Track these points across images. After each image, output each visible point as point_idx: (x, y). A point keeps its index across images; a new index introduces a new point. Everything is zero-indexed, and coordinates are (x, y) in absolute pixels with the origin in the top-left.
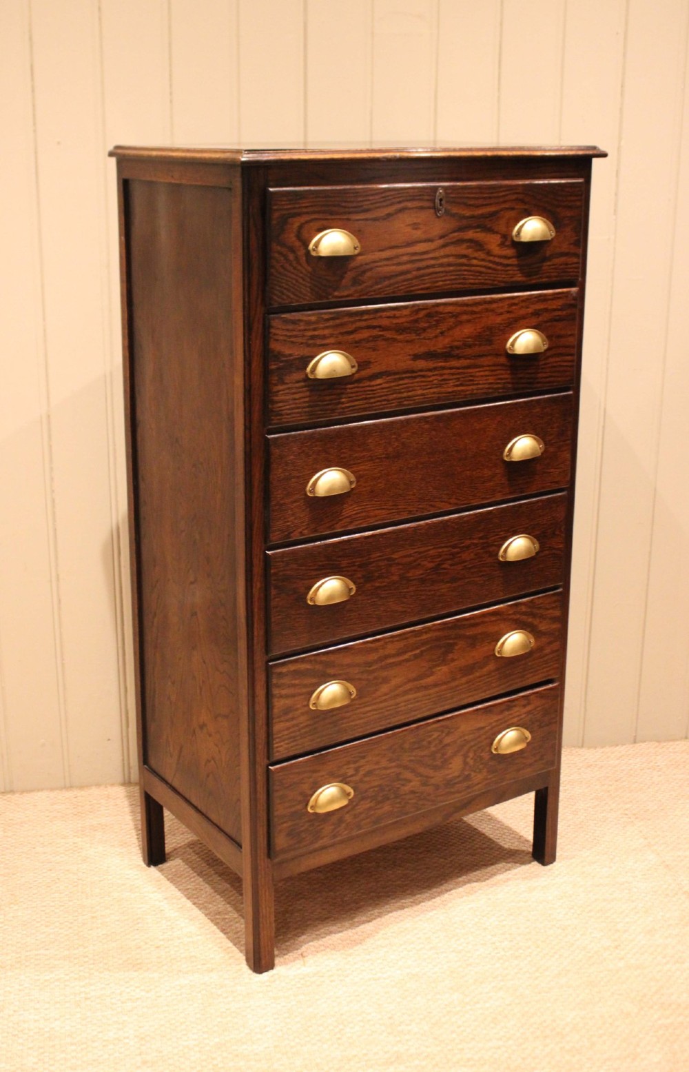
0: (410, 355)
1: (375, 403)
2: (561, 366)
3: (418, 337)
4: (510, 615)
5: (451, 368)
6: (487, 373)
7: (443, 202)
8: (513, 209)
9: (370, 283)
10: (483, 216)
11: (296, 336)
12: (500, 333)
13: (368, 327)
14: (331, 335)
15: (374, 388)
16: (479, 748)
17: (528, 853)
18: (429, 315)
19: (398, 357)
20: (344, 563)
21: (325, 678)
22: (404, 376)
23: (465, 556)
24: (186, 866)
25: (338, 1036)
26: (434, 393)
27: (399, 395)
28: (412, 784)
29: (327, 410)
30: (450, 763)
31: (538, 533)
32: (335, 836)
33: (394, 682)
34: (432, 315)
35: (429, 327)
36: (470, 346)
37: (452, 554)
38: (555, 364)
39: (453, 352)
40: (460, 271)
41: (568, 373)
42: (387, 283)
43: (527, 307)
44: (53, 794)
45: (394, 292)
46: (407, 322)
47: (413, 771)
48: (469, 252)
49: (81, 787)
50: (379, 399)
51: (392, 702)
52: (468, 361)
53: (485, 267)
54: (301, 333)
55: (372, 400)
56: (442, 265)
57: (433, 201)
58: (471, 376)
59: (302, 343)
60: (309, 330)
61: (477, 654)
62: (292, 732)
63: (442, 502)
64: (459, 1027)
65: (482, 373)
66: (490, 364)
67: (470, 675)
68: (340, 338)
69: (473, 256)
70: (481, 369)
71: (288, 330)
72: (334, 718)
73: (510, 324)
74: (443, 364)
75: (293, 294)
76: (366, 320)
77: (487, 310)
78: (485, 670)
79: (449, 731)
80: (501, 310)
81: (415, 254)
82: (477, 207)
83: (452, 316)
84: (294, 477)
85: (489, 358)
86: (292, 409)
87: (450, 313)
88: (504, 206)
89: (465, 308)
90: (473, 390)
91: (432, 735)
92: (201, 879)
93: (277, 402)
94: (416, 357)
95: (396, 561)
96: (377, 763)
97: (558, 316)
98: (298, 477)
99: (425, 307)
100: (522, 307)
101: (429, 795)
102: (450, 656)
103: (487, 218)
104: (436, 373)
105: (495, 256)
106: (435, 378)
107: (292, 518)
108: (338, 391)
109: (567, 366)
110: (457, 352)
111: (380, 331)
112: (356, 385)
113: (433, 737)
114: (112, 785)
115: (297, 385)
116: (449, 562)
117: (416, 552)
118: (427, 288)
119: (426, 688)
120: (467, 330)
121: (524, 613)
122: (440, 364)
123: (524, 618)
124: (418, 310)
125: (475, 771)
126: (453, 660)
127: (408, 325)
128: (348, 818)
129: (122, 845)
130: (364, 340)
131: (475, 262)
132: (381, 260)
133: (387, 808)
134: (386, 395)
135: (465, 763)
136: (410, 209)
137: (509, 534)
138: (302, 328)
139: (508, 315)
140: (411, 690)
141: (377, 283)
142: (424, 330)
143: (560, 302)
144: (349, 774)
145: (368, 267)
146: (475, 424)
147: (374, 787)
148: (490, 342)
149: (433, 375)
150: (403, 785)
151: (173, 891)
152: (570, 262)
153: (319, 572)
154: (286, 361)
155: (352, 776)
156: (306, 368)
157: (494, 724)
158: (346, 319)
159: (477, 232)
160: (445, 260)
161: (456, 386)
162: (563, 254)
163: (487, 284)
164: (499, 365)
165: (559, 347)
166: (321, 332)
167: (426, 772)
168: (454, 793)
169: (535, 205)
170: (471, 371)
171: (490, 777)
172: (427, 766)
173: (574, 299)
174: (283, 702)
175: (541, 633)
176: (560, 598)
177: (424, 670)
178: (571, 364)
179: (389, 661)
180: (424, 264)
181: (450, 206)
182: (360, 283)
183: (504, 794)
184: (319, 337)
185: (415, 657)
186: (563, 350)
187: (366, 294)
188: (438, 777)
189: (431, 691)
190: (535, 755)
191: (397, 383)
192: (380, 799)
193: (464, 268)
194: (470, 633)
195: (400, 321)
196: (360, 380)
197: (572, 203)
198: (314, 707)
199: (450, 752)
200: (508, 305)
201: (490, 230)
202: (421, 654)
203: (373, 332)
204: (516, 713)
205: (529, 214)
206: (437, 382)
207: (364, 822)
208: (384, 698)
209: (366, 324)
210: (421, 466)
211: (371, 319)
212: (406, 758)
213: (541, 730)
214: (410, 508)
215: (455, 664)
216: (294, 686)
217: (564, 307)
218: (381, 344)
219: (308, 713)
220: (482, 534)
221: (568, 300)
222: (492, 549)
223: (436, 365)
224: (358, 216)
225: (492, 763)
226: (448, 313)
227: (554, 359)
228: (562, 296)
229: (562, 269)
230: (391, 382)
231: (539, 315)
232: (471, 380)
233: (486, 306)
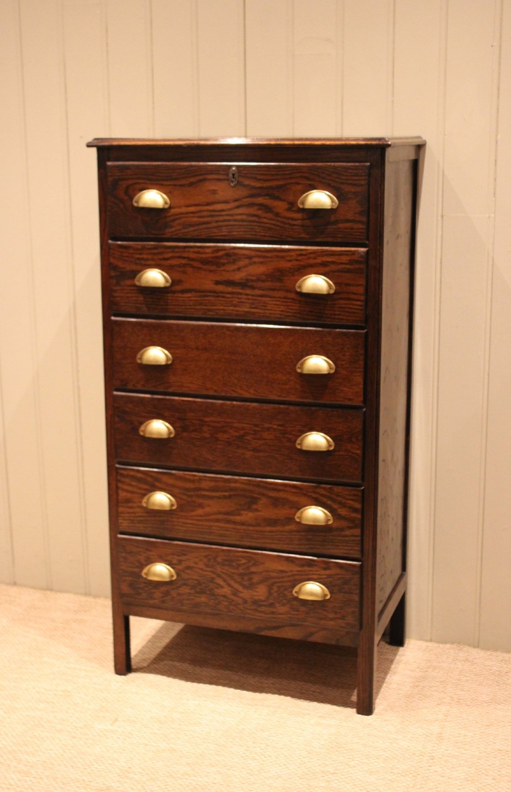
0: (212, 280)
1: (185, 309)
2: (351, 308)
3: (218, 269)
4: (308, 492)
5: (247, 295)
6: (278, 303)
7: (236, 176)
8: (299, 184)
9: (178, 228)
10: (271, 188)
11: (127, 257)
12: (290, 275)
13: (179, 257)
14: (152, 259)
15: (185, 299)
16: (283, 586)
18: (227, 255)
19: (203, 281)
20: (166, 414)
21: (155, 488)
22: (208, 294)
23: (265, 435)
26: (233, 310)
27: (204, 307)
28: (223, 589)
29: (150, 308)
30: (257, 588)
31: (333, 435)
32: (163, 602)
33: (207, 510)
34: (231, 255)
36: (263, 281)
37: (255, 431)
38: (343, 306)
39: (248, 284)
40: (252, 226)
41: (357, 315)
42: (192, 229)
43: (315, 258)
45: (198, 236)
46: (210, 257)
47: (225, 581)
48: (260, 212)
50: (188, 307)
51: (208, 524)
52: (262, 291)
53: (274, 225)
54: (130, 255)
55: (183, 307)
56: (235, 220)
57: (227, 175)
58: (264, 303)
59: (132, 262)
60: (136, 254)
61: (281, 513)
62: (131, 517)
63: (242, 390)
65: (274, 302)
66: (282, 296)
67: (273, 527)
68: (159, 262)
69: (264, 216)
70: (274, 299)
71: (121, 252)
72: (162, 518)
73: (299, 269)
74: (241, 291)
76: (177, 252)
77: (277, 257)
78: (288, 528)
79: (254, 563)
80: (290, 258)
81: (214, 211)
82: (266, 181)
83: (246, 258)
84: (129, 348)
85: (280, 292)
86: (127, 303)
88: (290, 181)
89: (258, 253)
90: (268, 313)
91: (241, 560)
93: (116, 297)
94: (217, 283)
95: (207, 423)
96: (196, 563)
97: (346, 268)
98: (132, 348)
99: (224, 249)
100: (310, 258)
101: (239, 604)
102: (255, 507)
103: (275, 189)
104: (235, 296)
105: (282, 217)
106: (233, 299)
107: (127, 374)
108: (159, 297)
109: (357, 309)
110: (252, 284)
111: (188, 261)
112: (171, 294)
113: (241, 562)
115: (128, 288)
116: (252, 436)
117: (222, 421)
118: (225, 236)
120: (260, 269)
122: (238, 291)
123: (325, 500)
124: (218, 250)
125: (279, 603)
126: (257, 510)
127: (211, 259)
128: (174, 593)
130: (176, 265)
131: (265, 220)
132: (187, 213)
133: (203, 599)
134: (195, 305)
135: (270, 594)
136: (208, 179)
137: (305, 429)
138: (131, 251)
139: (295, 263)
140: (222, 520)
141: (184, 228)
142: (224, 264)
143: (348, 258)
144: (174, 562)
145: (177, 217)
146: (270, 339)
147: (193, 579)
148: (281, 280)
149: (232, 297)
150: (217, 588)
152: (355, 228)
153: (147, 415)
154: (122, 272)
155: (175, 564)
156: (133, 279)
157: (295, 573)
158: (163, 250)
159: (266, 199)
161: (251, 308)
162: (348, 221)
163: (275, 237)
164: (289, 299)
165: (348, 293)
166: (145, 256)
167: (236, 586)
168: (261, 612)
169: (321, 182)
170: (263, 299)
171: (292, 613)
172: (236, 582)
173: (362, 257)
174: (125, 494)
175: (340, 515)
176: (360, 494)
177: (232, 509)
178: (360, 308)
179: (203, 493)
180: (221, 218)
181: (241, 179)
182: (171, 227)
183: (312, 634)
184: (143, 259)
185: (225, 497)
186: (352, 296)
187: (176, 235)
188: (246, 594)
189: (239, 527)
190: (336, 613)
191: (203, 298)
192: (198, 590)
193: (255, 224)
194: (273, 495)
195: (204, 256)
196: (174, 292)
197: (357, 182)
198: (144, 505)
199: (256, 579)
200: (297, 255)
201: (278, 198)
202: (230, 497)
203: (183, 261)
204: (317, 571)
205: (314, 187)
206: (235, 302)
207: (185, 602)
208: (200, 518)
209: (178, 255)
210: (223, 360)
211: (181, 252)
212: (219, 569)
213: (341, 594)
214: (215, 388)
215: (259, 513)
216: (132, 486)
217: (351, 262)
218: (190, 270)
219: (142, 507)
220: (280, 423)
221: (355, 257)
222: (290, 436)
223: (234, 290)
224: (169, 183)
225: (295, 603)
226: (244, 255)
227: (342, 302)
228: (350, 253)
229: (347, 232)
230: (198, 297)
231: (327, 265)
232: (264, 306)
233: (277, 254)
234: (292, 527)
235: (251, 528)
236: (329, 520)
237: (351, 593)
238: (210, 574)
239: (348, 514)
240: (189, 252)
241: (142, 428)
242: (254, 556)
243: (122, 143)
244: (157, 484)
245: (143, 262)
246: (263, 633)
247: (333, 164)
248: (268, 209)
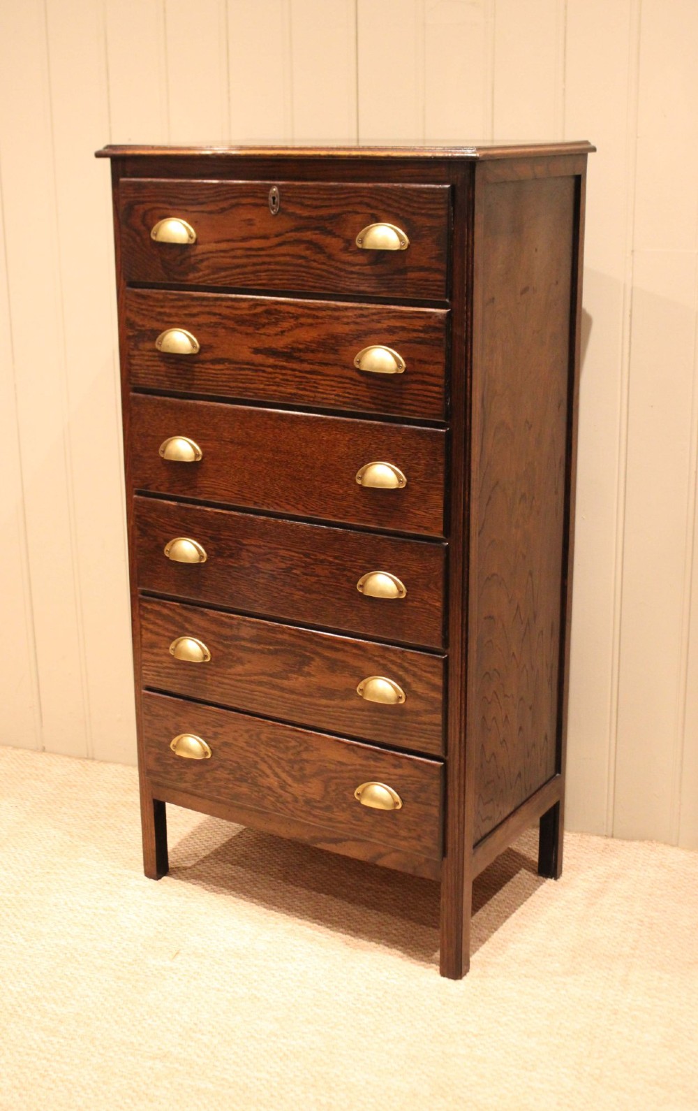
0: (250, 348)
1: (218, 386)
3: (257, 332)
4: (374, 656)
5: (293, 370)
6: (332, 383)
7: (278, 200)
8: (359, 213)
9: (207, 272)
10: (322, 218)
11: (146, 310)
12: (347, 344)
13: (209, 313)
14: (177, 315)
15: (217, 372)
16: (344, 784)
18: (268, 312)
19: (239, 347)
20: (197, 530)
21: (184, 632)
22: (245, 366)
23: (319, 570)
26: (275, 391)
27: (241, 385)
28: (268, 779)
29: (175, 382)
30: (309, 782)
31: (405, 577)
32: (196, 787)
33: (248, 667)
34: (272, 313)
35: (268, 324)
36: (313, 351)
37: (305, 562)
38: (416, 392)
39: (295, 354)
40: (298, 271)
41: (435, 406)
42: (223, 274)
43: (379, 322)
45: (230, 284)
46: (246, 315)
47: (270, 767)
48: (308, 253)
50: (220, 383)
51: (248, 686)
52: (311, 366)
53: (326, 271)
54: (150, 308)
55: (214, 383)
56: (277, 263)
57: (266, 198)
58: (315, 382)
59: (152, 317)
60: (158, 306)
61: (339, 681)
62: (157, 667)
63: (289, 504)
65: (328, 383)
66: (337, 374)
67: (331, 700)
68: (184, 319)
69: (312, 258)
70: (325, 378)
71: (139, 303)
72: (192, 673)
73: (359, 336)
74: (285, 364)
75: (143, 273)
76: (206, 306)
77: (331, 317)
78: (348, 703)
79: (306, 747)
80: (345, 320)
81: (251, 249)
82: (316, 207)
83: (292, 317)
84: (149, 435)
85: (335, 368)
86: (146, 374)
87: (290, 313)
88: (346, 209)
89: (306, 311)
91: (290, 742)
93: (134, 365)
94: (257, 351)
95: (245, 547)
96: (236, 740)
97: (420, 337)
98: (153, 436)
99: (262, 303)
100: (373, 320)
101: (288, 802)
102: (306, 669)
103: (327, 220)
104: (277, 371)
105: (337, 261)
106: (276, 375)
107: (149, 472)
108: (184, 368)
109: (434, 398)
110: (299, 355)
111: (220, 318)
112: (201, 365)
113: (291, 744)
115: (149, 353)
116: (302, 570)
117: (264, 546)
118: (264, 285)
119: (282, 689)
120: (309, 334)
122: (282, 363)
123: (395, 668)
124: (257, 303)
125: (338, 808)
126: (309, 674)
127: (248, 318)
128: (210, 777)
130: (206, 324)
131: (314, 264)
132: (218, 251)
133: (244, 789)
134: (229, 381)
135: (327, 792)
136: (243, 204)
137: (368, 565)
138: (151, 303)
139: (353, 327)
140: (266, 683)
141: (214, 273)
142: (264, 325)
143: (423, 323)
144: (209, 735)
145: (205, 256)
146: (323, 434)
147: (233, 761)
148: (336, 352)
149: (274, 373)
150: (261, 776)
152: (431, 279)
153: (174, 530)
154: (141, 331)
155: (210, 738)
156: (156, 340)
157: (358, 767)
158: (188, 302)
159: (317, 234)
160: (282, 259)
161: (298, 388)
162: (421, 269)
163: (328, 289)
164: (347, 378)
165: (422, 374)
166: (167, 310)
167: (284, 775)
168: (315, 816)
169: (384, 211)
170: (315, 377)
171: (354, 822)
172: (284, 771)
173: (440, 322)
174: (149, 635)
175: (414, 692)
176: (440, 665)
177: (279, 669)
178: (438, 396)
179: (243, 643)
180: (260, 260)
181: (284, 206)
182: (198, 270)
183: (380, 856)
184: (164, 314)
185: (271, 653)
186: (427, 379)
187: (204, 282)
188: (296, 788)
189: (287, 696)
190: (410, 830)
191: (238, 372)
192: (237, 776)
193: (302, 269)
194: (329, 655)
195: (238, 312)
196: (203, 362)
197: (433, 212)
198: (172, 652)
199: (309, 769)
200: (355, 315)
201: (331, 233)
202: (275, 652)
203: (214, 319)
204: (384, 768)
205: (377, 220)
206: (277, 380)
207: (223, 790)
208: (239, 678)
209: (207, 309)
210: (265, 461)
211: (211, 306)
212: (263, 751)
213: (416, 804)
214: (255, 499)
215: (314, 679)
216: (159, 626)
217: (425, 330)
218: (221, 332)
219: (169, 655)
220: (337, 554)
221: (432, 322)
222: (349, 574)
223: (277, 363)
224: (195, 208)
225: (358, 809)
226: (288, 313)
227: (414, 386)
228: (424, 315)
229: (421, 285)
230: (233, 370)
231: (394, 333)
232: (316, 387)
233: (330, 313)
234: (353, 703)
235: (303, 699)
236: (400, 698)
237: (430, 805)
238: (252, 756)
239: (427, 692)
240: (220, 306)
241: (167, 548)
242: (306, 737)
243: (138, 152)
244: (187, 626)
245: (166, 319)
246: (319, 846)
247: (400, 185)
248: (318, 248)
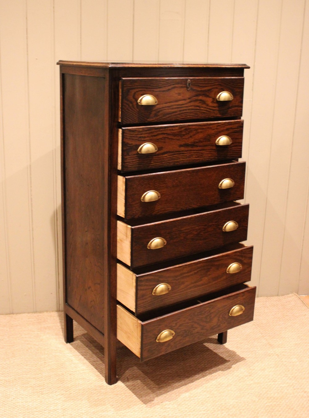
0: (178, 145)
1: (164, 163)
2: (237, 150)
3: (181, 138)
5: (194, 151)
6: (208, 153)
7: (190, 85)
8: (217, 88)
9: (161, 116)
10: (205, 91)
11: (134, 137)
12: (213, 137)
13: (162, 134)
14: (148, 137)
15: (164, 158)
17: (216, 339)
18: (186, 130)
19: (173, 146)
22: (176, 153)
24: (82, 343)
25: (141, 409)
26: (187, 160)
27: (174, 161)
29: (145, 166)
36: (201, 142)
38: (234, 150)
39: (195, 144)
40: (196, 112)
41: (239, 153)
42: (167, 116)
43: (224, 127)
44: (29, 315)
45: (170, 120)
46: (177, 132)
48: (200, 104)
49: (40, 312)
50: (166, 162)
52: (201, 148)
53: (206, 111)
54: (136, 135)
55: (163, 163)
56: (189, 109)
57: (186, 84)
58: (202, 154)
59: (136, 140)
60: (139, 134)
64: (188, 406)
65: (206, 153)
66: (209, 149)
68: (151, 138)
69: (201, 106)
70: (206, 151)
71: (130, 134)
73: (217, 133)
75: (131, 120)
76: (161, 131)
77: (208, 128)
80: (214, 128)
81: (179, 105)
82: (204, 87)
83: (194, 130)
85: (209, 147)
86: (132, 165)
88: (213, 87)
89: (200, 127)
90: (203, 159)
92: (87, 348)
93: (126, 163)
94: (181, 146)
97: (235, 131)
99: (185, 126)
100: (222, 127)
103: (207, 91)
104: (188, 152)
105: (210, 106)
106: (188, 154)
108: (151, 159)
109: (239, 150)
110: (197, 144)
111: (167, 135)
112: (157, 156)
114: (53, 311)
115: (134, 156)
118: (183, 118)
120: (201, 136)
121: (239, 256)
122: (190, 149)
124: (182, 127)
129: (56, 335)
130: (160, 138)
131: (202, 108)
132: (166, 107)
134: (169, 161)
136: (177, 87)
138: (137, 133)
139: (216, 130)
141: (164, 116)
142: (184, 135)
143: (237, 125)
145: (160, 110)
146: (208, 174)
148: (209, 141)
149: (187, 153)
151: (77, 353)
152: (239, 109)
154: (130, 147)
156: (137, 150)
158: (153, 131)
159: (203, 97)
160: (191, 108)
161: (195, 157)
162: (236, 106)
164: (212, 150)
165: (236, 143)
166: (144, 135)
169: (226, 87)
170: (202, 151)
173: (242, 124)
180: (182, 109)
181: (192, 87)
182: (157, 116)
184: (143, 137)
187: (160, 120)
191: (173, 156)
193: (198, 111)
195: (174, 132)
197: (240, 86)
200: (216, 126)
201: (208, 96)
203: (164, 136)
205: (223, 90)
210: (186, 190)
211: (164, 130)
217: (238, 127)
218: (167, 140)
221: (240, 124)
223: (188, 149)
224: (157, 90)
226: (193, 128)
227: (234, 148)
228: (238, 123)
229: (236, 112)
230: (171, 155)
231: (229, 130)
232: (202, 155)
233: (208, 126)
240: (167, 130)
245: (143, 139)
248: (203, 102)
